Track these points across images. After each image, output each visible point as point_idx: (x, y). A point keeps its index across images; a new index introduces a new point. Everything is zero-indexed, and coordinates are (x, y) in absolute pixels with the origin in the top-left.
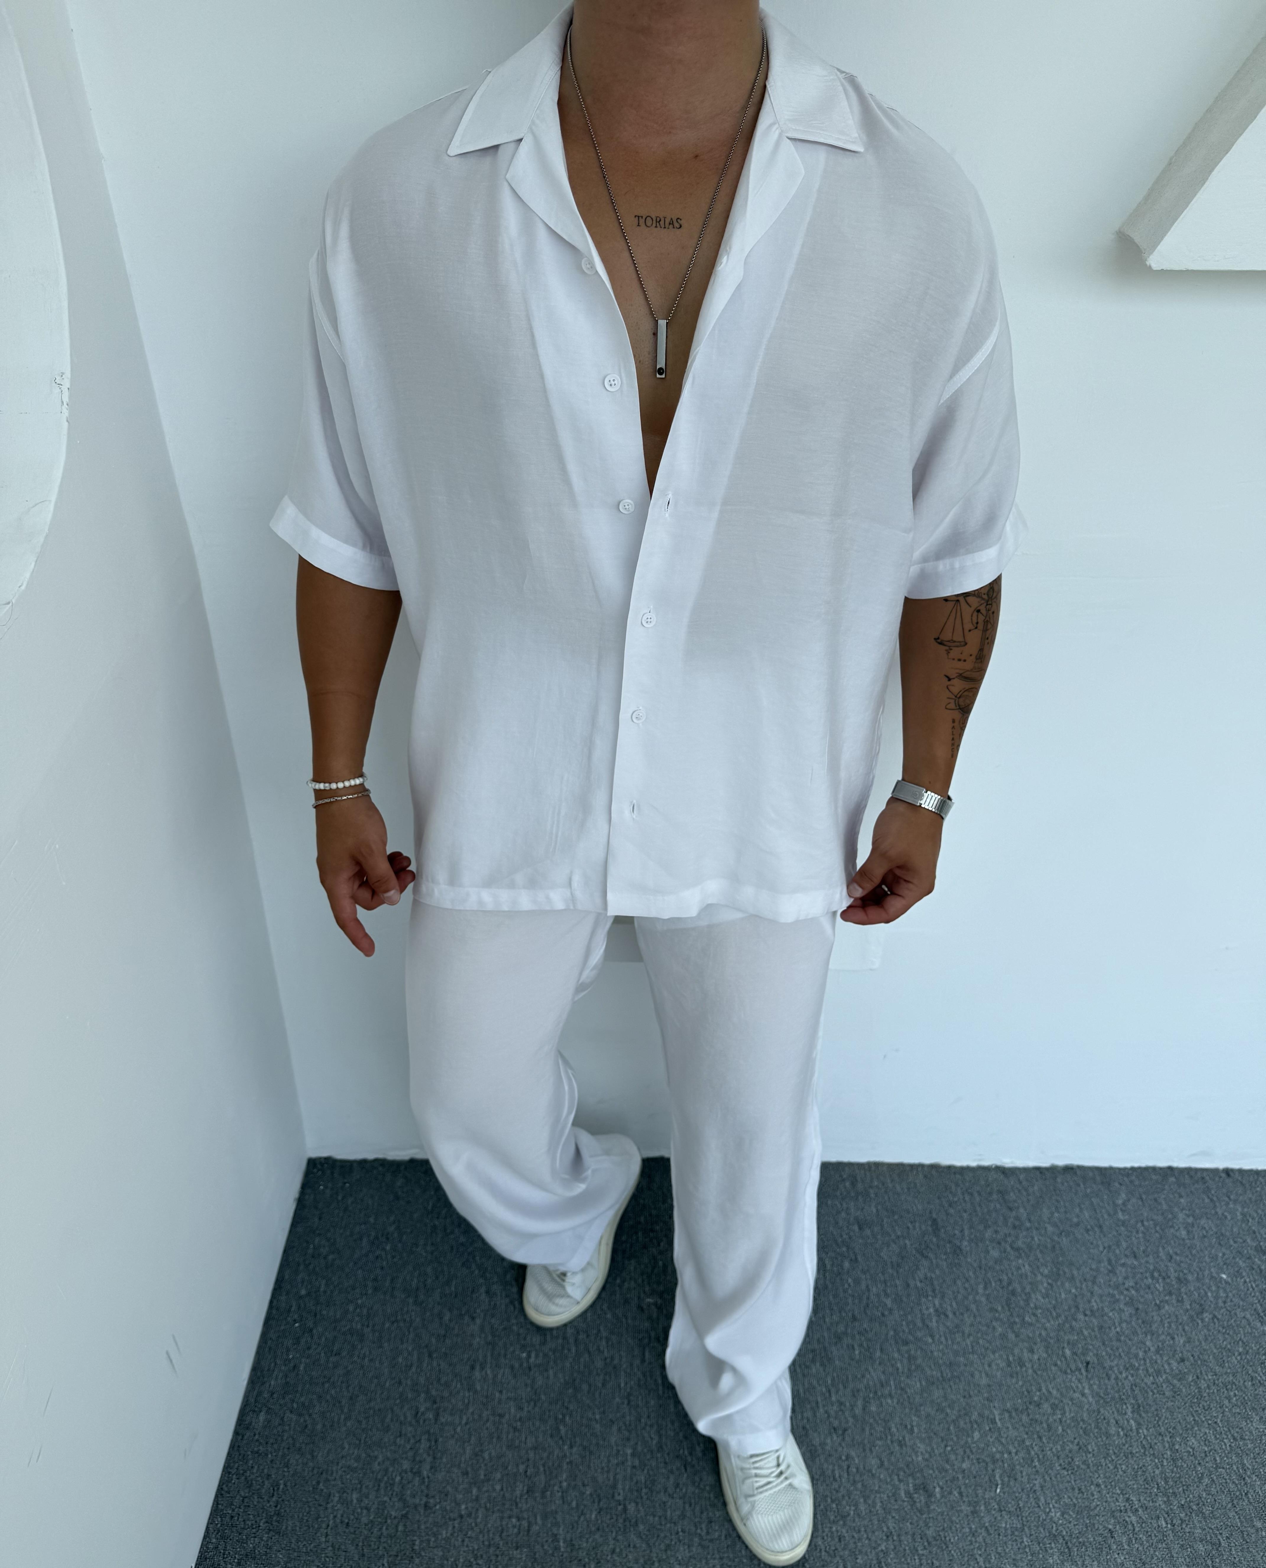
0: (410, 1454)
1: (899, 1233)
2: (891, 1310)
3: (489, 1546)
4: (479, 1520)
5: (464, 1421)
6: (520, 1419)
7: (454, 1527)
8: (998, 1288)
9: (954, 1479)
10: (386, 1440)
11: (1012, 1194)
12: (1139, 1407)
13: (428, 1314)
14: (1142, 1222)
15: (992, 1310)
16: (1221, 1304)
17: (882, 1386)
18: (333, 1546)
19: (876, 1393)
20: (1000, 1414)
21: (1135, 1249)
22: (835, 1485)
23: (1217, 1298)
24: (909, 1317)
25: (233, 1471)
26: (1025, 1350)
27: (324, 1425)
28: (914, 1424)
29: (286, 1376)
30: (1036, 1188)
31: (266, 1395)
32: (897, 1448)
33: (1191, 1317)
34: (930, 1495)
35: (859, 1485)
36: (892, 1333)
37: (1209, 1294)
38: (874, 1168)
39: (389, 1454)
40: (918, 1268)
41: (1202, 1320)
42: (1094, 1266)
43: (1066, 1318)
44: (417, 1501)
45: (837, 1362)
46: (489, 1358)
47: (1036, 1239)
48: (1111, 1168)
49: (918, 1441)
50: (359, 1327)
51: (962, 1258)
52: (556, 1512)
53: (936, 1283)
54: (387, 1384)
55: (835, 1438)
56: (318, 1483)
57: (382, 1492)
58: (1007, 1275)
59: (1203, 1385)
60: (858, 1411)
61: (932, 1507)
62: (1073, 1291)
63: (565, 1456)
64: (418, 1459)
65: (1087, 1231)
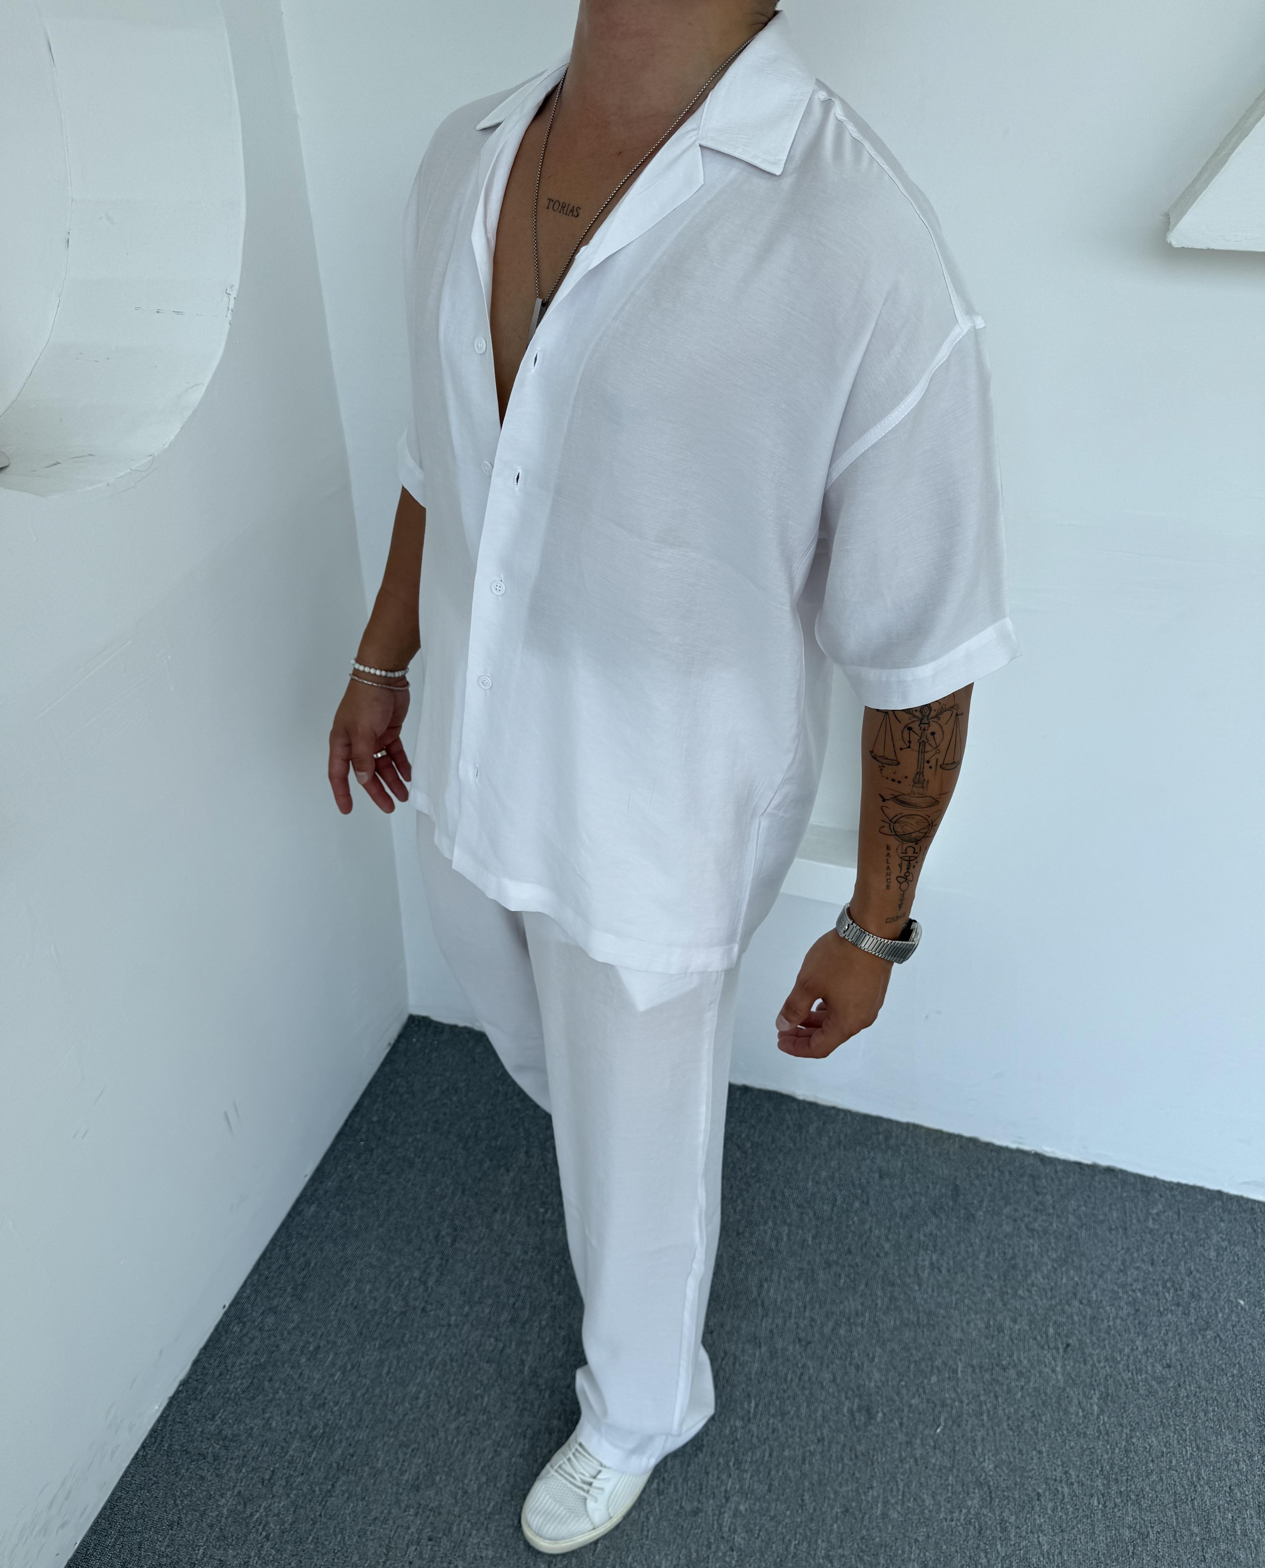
0: (423, 1266)
1: (917, 1190)
2: (886, 1254)
3: (465, 1354)
4: (463, 1332)
5: (475, 1251)
6: (523, 1261)
7: (441, 1332)
8: (1000, 1259)
9: (899, 1410)
10: (407, 1250)
11: (1044, 1180)
12: (1108, 1395)
13: (472, 1158)
14: (1172, 1234)
15: (987, 1276)
16: (1229, 1325)
17: (857, 1314)
18: (339, 1320)
19: (849, 1319)
20: (963, 1367)
21: (1155, 1257)
22: (784, 1386)
23: (1227, 1320)
24: (903, 1264)
25: (279, 1243)
26: (1008, 1320)
27: (360, 1227)
28: (877, 1354)
29: (341, 1181)
30: (1071, 1180)
31: (321, 1192)
32: (853, 1370)
33: (1193, 1331)
34: (871, 1416)
35: (807, 1392)
36: (881, 1273)
37: (1220, 1315)
38: (912, 1129)
39: (405, 1262)
40: (925, 1224)
41: (1204, 1336)
42: (1105, 1262)
43: (1061, 1300)
44: (417, 1304)
45: (821, 1285)
46: (511, 1206)
47: (1054, 1225)
48: (1155, 1179)
49: (875, 1370)
50: (412, 1156)
51: (973, 1225)
52: (530, 1343)
53: (939, 1240)
54: (421, 1207)
55: (797, 1347)
56: (342, 1269)
57: (391, 1289)
58: (1013, 1249)
59: (1183, 1393)
60: (827, 1330)
61: (870, 1428)
62: (1076, 1279)
63: (551, 1300)
64: (428, 1271)
65: (1110, 1230)
